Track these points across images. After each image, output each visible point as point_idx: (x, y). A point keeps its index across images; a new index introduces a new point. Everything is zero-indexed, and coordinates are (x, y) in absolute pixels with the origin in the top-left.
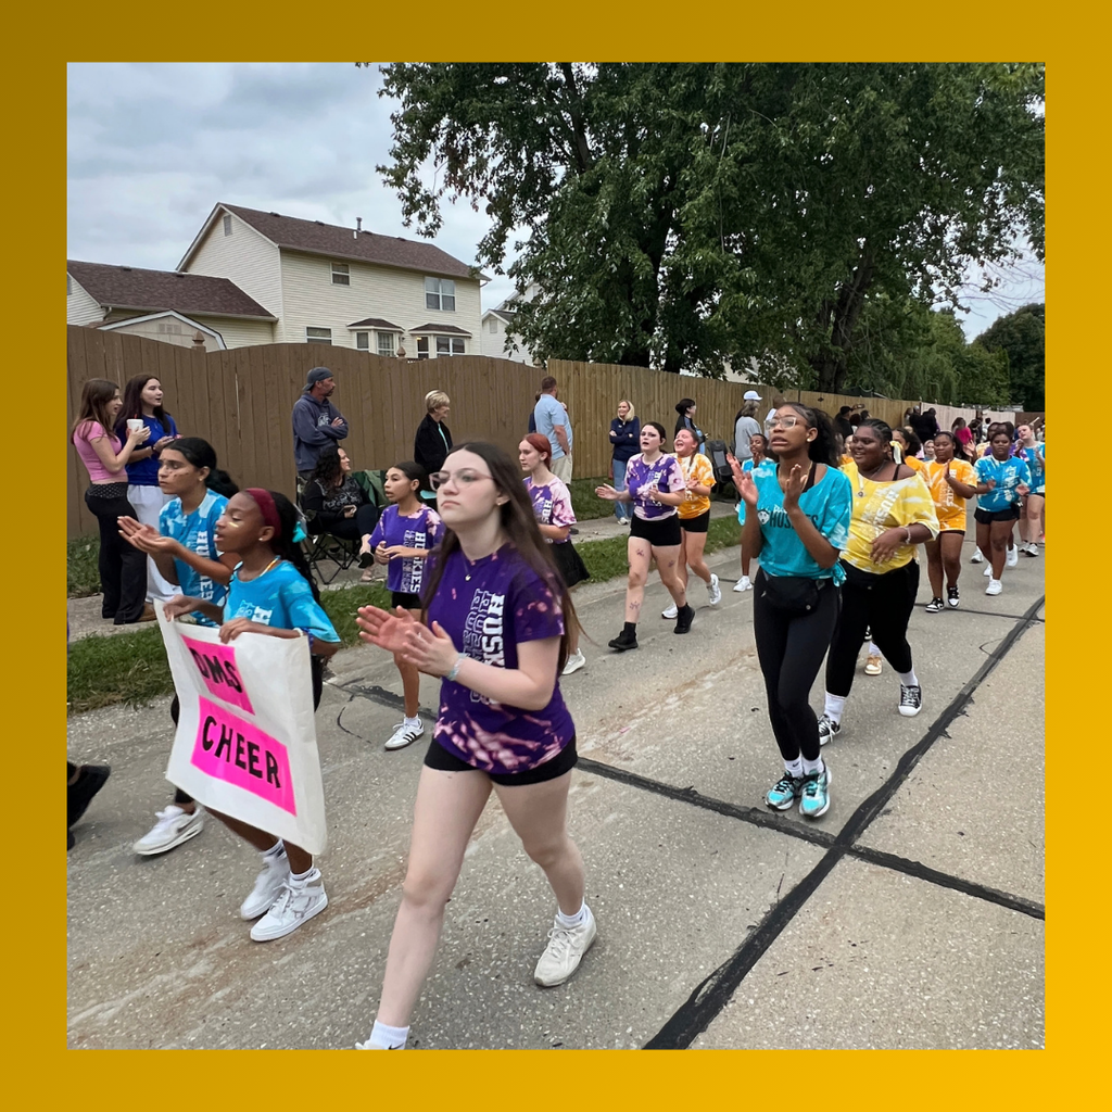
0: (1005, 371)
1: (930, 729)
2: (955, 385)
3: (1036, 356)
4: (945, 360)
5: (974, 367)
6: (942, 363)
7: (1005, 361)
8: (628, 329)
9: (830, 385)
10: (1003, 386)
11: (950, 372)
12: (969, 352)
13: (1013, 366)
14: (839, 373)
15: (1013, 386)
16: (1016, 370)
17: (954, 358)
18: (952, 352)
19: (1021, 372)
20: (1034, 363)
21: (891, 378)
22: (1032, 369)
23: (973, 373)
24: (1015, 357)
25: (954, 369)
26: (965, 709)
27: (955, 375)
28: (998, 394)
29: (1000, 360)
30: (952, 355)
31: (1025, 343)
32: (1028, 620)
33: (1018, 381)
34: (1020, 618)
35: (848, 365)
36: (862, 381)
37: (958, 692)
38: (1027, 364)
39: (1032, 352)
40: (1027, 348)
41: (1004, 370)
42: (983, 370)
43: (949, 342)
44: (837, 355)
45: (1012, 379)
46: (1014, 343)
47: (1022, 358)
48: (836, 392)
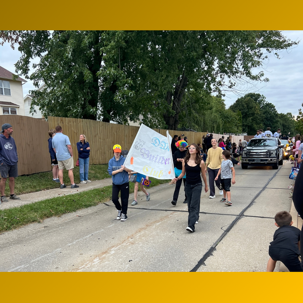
0: (240, 120)
1: (198, 262)
2: (221, 126)
3: (252, 114)
4: (217, 116)
5: (228, 118)
6: (216, 117)
7: (240, 116)
8: (81, 104)
9: (172, 126)
10: (239, 126)
11: (220, 121)
12: (226, 112)
13: (243, 118)
14: (176, 122)
15: (243, 125)
16: (245, 119)
17: (221, 115)
18: (220, 113)
19: (246, 120)
20: (251, 116)
21: (197, 123)
22: (250, 119)
23: (228, 121)
24: (244, 114)
25: (221, 119)
26: (213, 253)
27: (221, 122)
28: (238, 128)
29: (238, 115)
30: (220, 114)
31: (248, 109)
32: (240, 216)
33: (245, 124)
34: (237, 215)
35: (179, 119)
36: (186, 125)
37: (211, 246)
38: (249, 117)
39: (250, 112)
40: (248, 111)
41: (239, 120)
42: (232, 119)
43: (219, 109)
44: (173, 114)
45: (243, 123)
46: (244, 109)
47: (247, 115)
48: (175, 129)
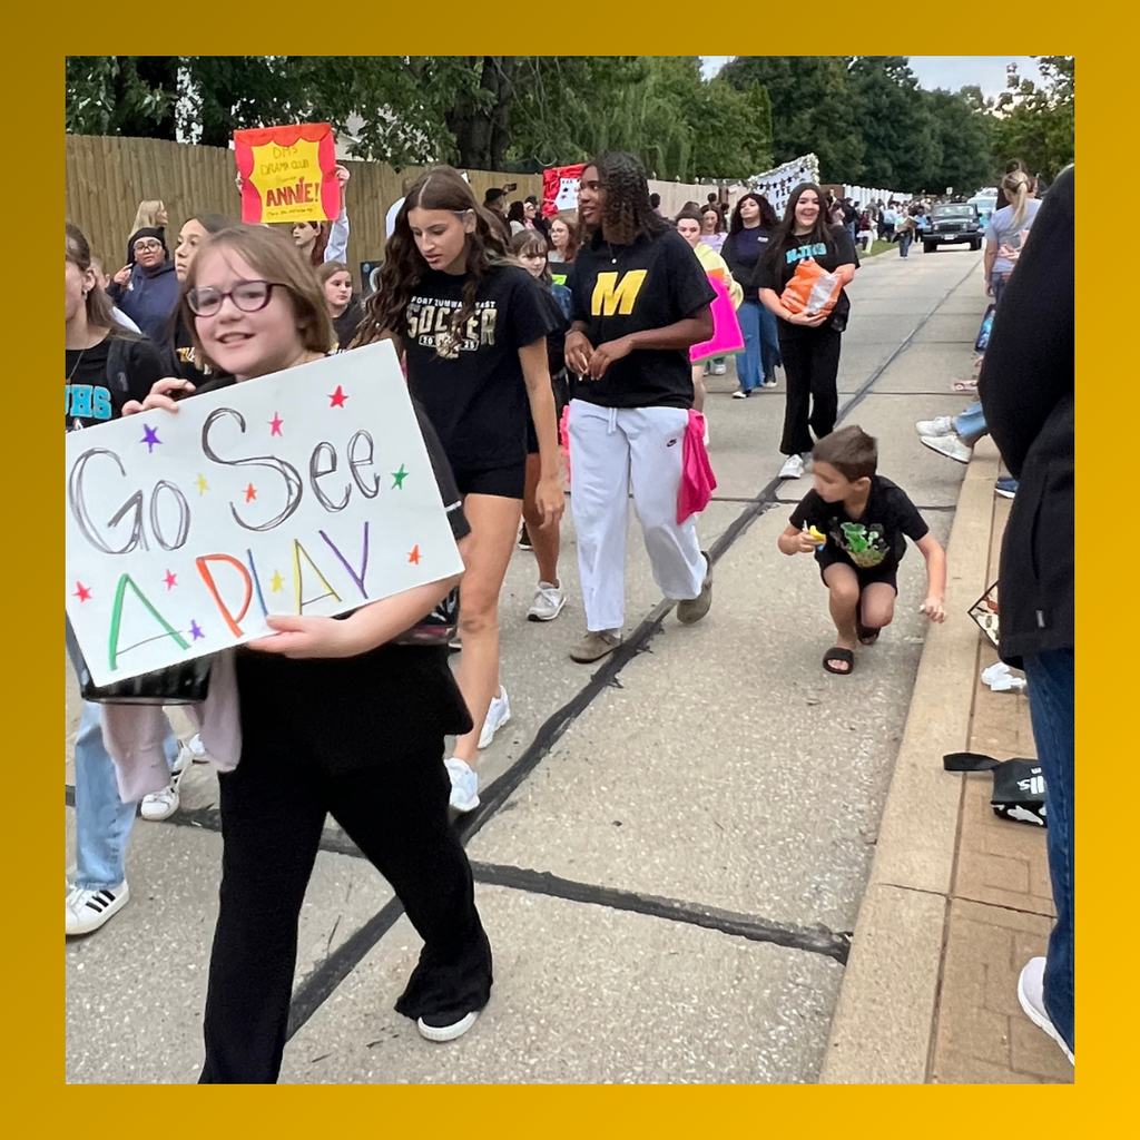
0: (765, 121)
1: (592, 677)
2: (686, 148)
3: (812, 95)
4: (669, 107)
5: (712, 115)
6: (665, 112)
7: (765, 104)
8: (108, 77)
9: (483, 157)
10: (761, 147)
11: (680, 129)
12: (707, 92)
13: (777, 112)
14: (498, 138)
15: (777, 144)
16: (783, 119)
17: (683, 104)
18: (680, 94)
19: (789, 122)
20: (809, 106)
21: (586, 140)
22: (807, 116)
23: (713, 127)
24: (781, 98)
25: (685, 122)
26: (650, 643)
27: (683, 131)
28: (754, 158)
29: (755, 103)
30: (680, 99)
31: (795, 74)
32: (762, 502)
33: (784, 137)
34: (751, 501)
35: (512, 125)
36: (540, 149)
37: (643, 619)
38: (799, 108)
39: (806, 89)
40: (798, 82)
41: (761, 121)
42: (729, 122)
43: (675, 78)
44: (485, 104)
45: (775, 134)
46: (780, 76)
47: (792, 100)
48: (494, 168)
